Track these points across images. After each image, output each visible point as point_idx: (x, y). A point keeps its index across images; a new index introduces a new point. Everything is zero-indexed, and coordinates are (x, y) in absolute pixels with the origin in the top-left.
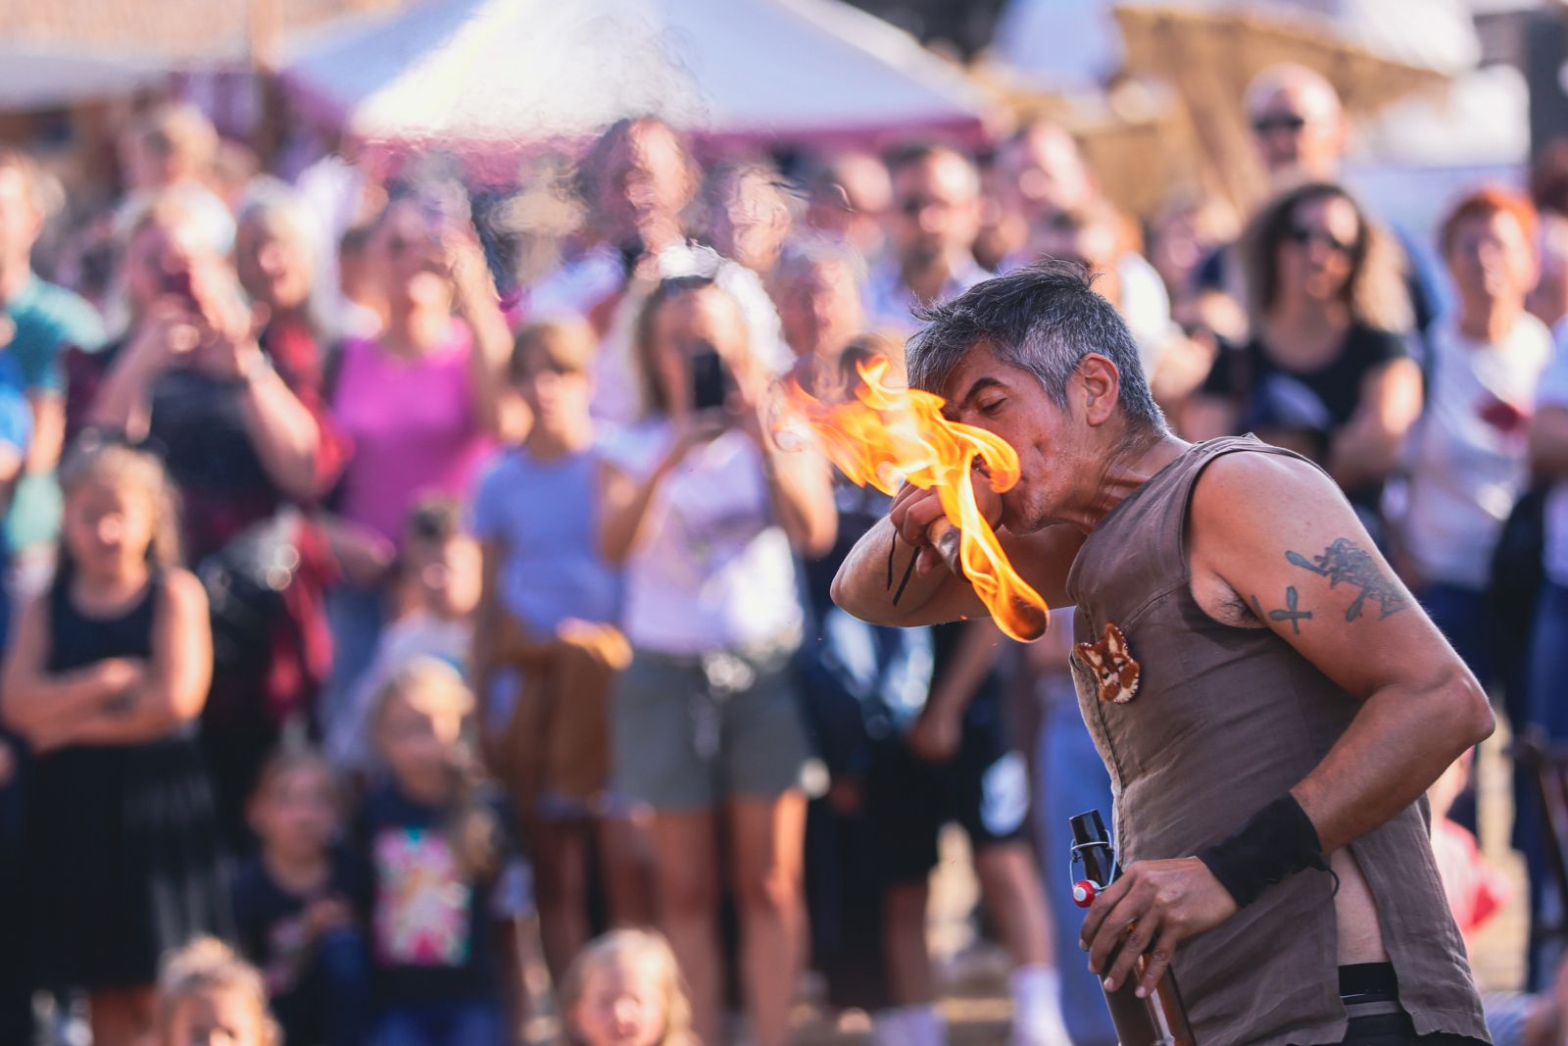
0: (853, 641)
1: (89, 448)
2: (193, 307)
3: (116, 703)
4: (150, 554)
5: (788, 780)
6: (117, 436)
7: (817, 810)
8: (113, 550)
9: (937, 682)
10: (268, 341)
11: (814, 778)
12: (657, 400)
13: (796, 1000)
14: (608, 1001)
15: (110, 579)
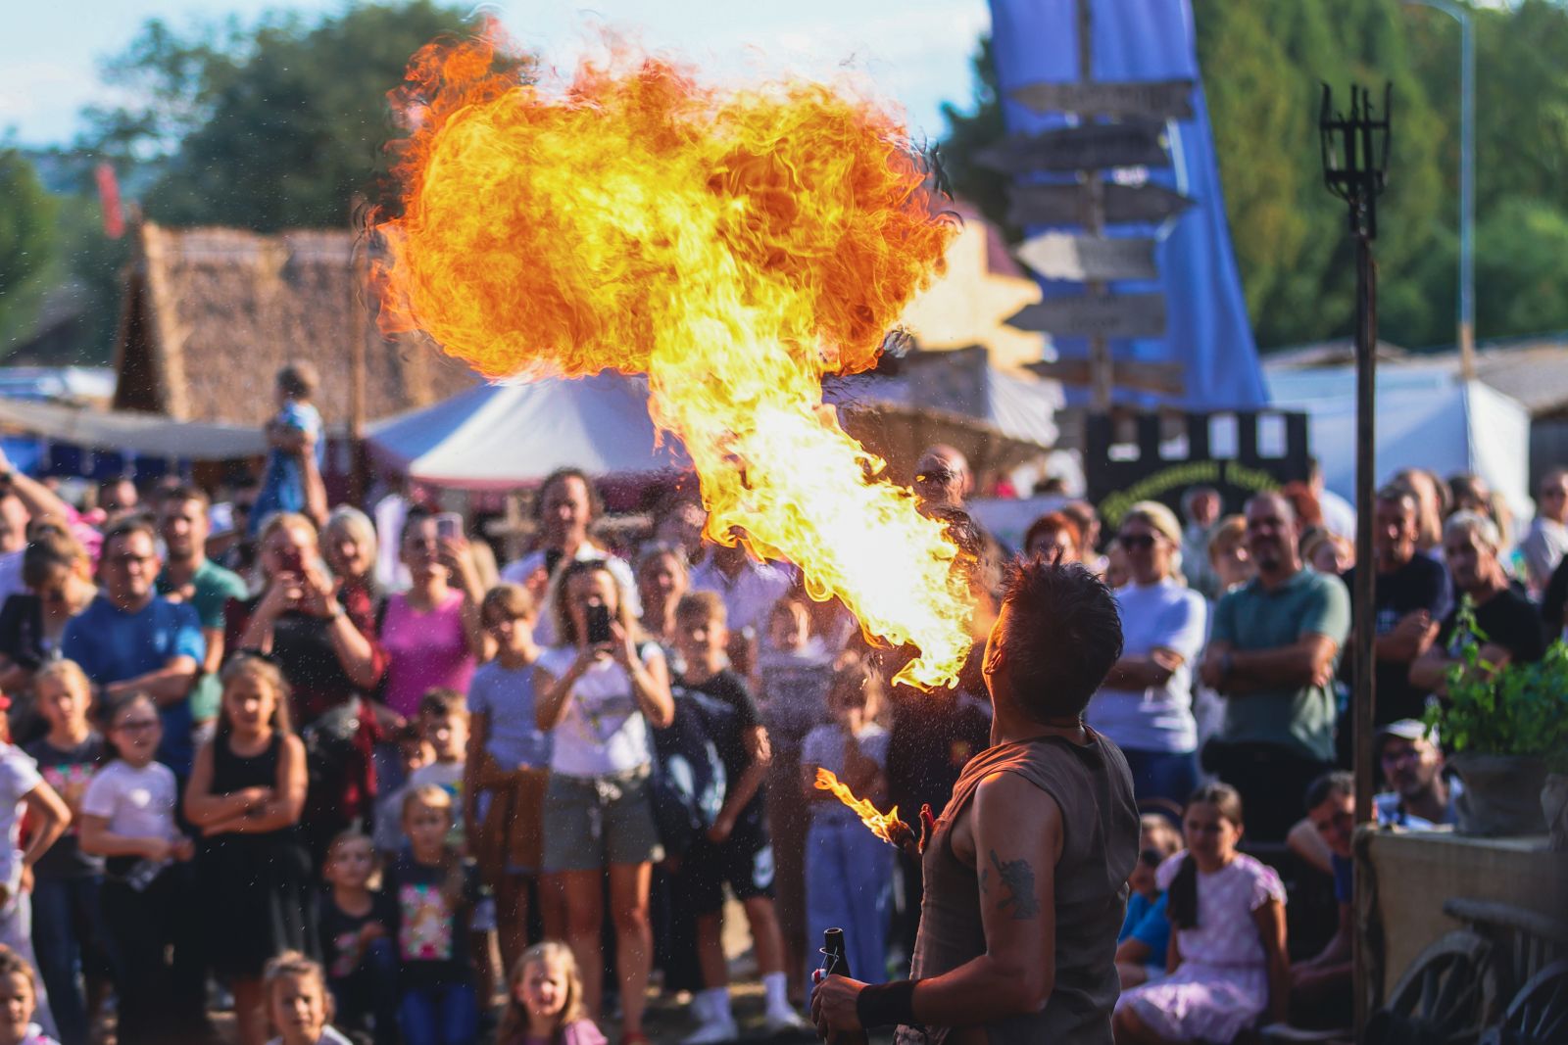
0: (682, 773)
1: (239, 656)
2: (301, 575)
3: (253, 811)
4: (273, 721)
5: (645, 855)
6: (257, 653)
7: (657, 869)
8: (253, 717)
9: (728, 798)
10: (342, 597)
11: (658, 853)
12: (569, 636)
13: (652, 983)
14: (537, 983)
15: (253, 735)
